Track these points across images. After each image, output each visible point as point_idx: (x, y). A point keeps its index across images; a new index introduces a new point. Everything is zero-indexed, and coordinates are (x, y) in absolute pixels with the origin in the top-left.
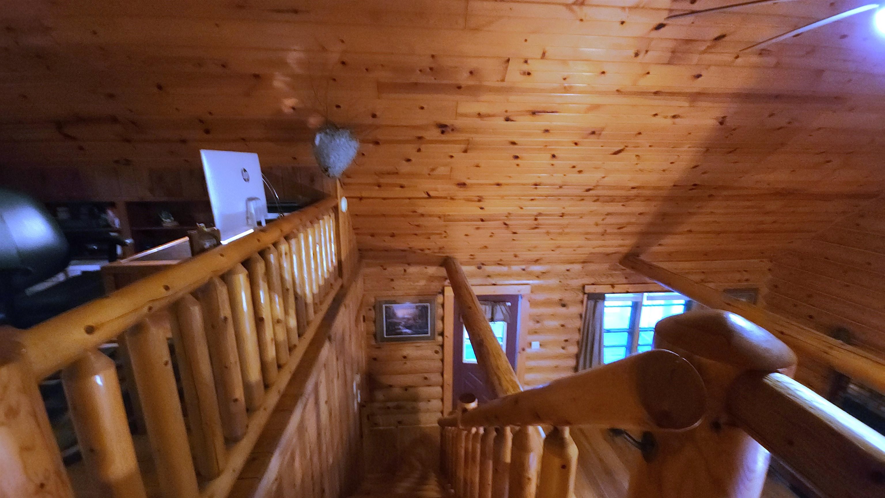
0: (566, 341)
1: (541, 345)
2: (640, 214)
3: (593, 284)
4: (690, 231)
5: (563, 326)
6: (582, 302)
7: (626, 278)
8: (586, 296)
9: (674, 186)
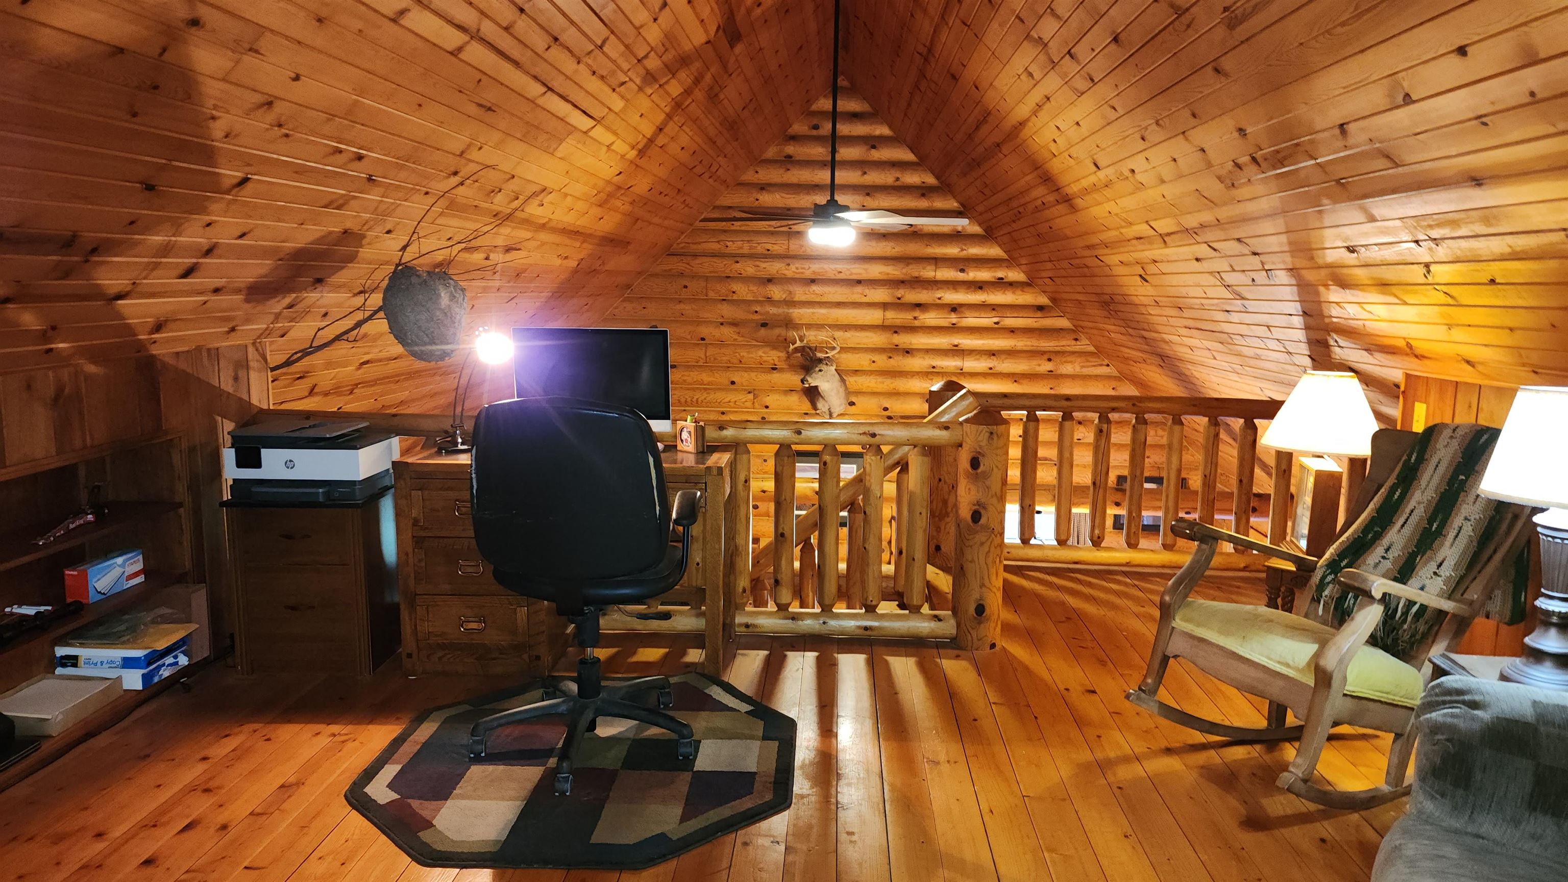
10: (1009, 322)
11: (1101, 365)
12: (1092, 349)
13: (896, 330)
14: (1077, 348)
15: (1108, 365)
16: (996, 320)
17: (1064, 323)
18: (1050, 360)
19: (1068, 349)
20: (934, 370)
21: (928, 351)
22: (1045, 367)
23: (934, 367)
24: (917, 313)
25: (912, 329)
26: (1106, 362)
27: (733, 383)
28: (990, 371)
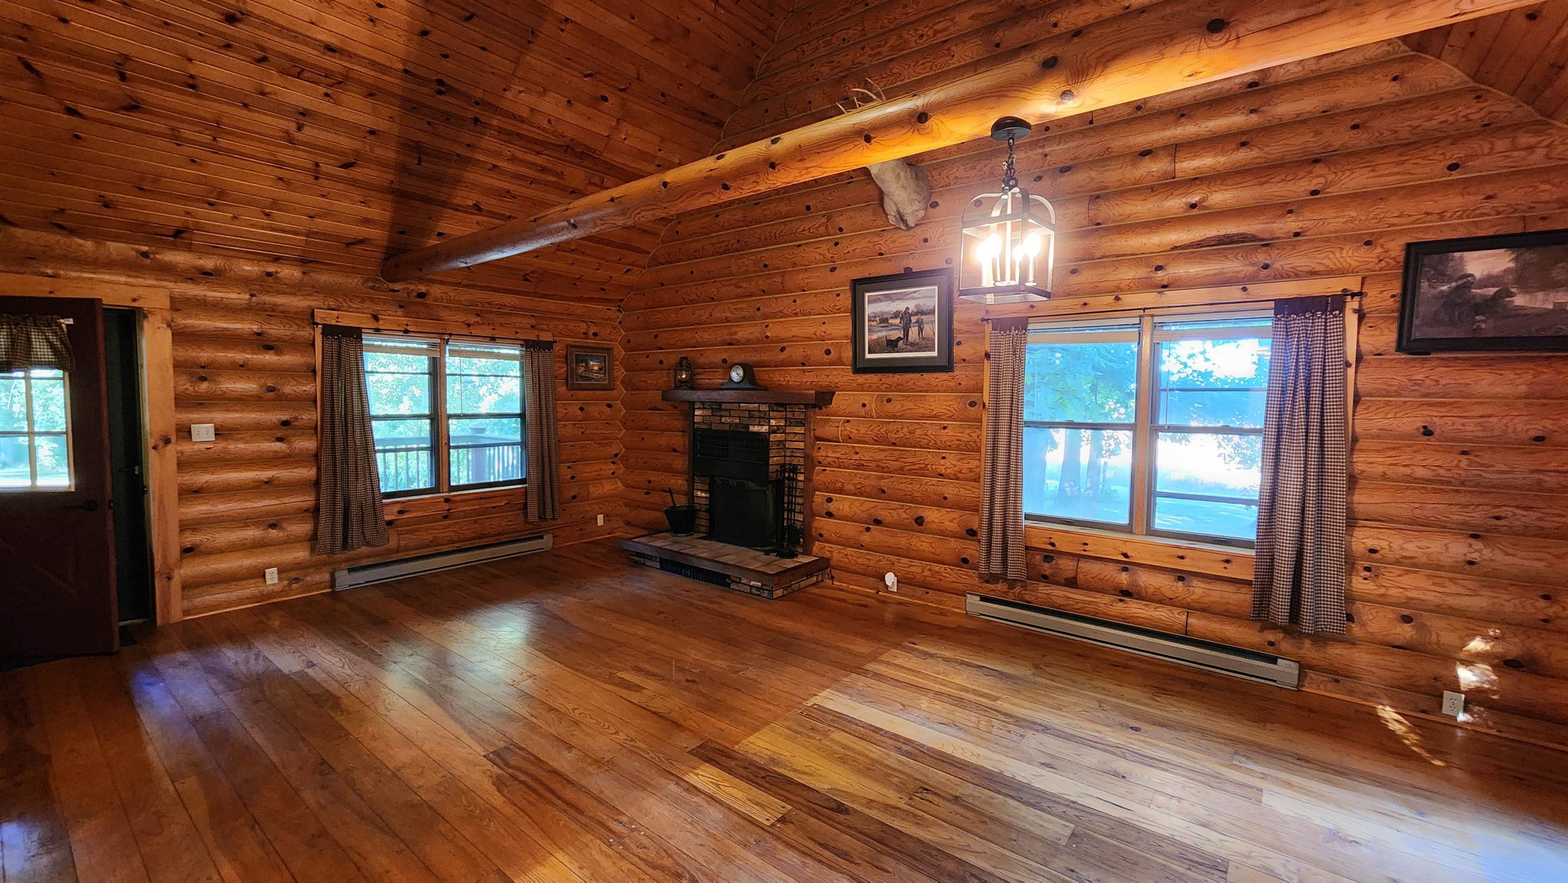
0: (285, 423)
5: (270, 391)
6: (312, 342)
8: (318, 331)
27: (808, 208)
28: (1139, 114)
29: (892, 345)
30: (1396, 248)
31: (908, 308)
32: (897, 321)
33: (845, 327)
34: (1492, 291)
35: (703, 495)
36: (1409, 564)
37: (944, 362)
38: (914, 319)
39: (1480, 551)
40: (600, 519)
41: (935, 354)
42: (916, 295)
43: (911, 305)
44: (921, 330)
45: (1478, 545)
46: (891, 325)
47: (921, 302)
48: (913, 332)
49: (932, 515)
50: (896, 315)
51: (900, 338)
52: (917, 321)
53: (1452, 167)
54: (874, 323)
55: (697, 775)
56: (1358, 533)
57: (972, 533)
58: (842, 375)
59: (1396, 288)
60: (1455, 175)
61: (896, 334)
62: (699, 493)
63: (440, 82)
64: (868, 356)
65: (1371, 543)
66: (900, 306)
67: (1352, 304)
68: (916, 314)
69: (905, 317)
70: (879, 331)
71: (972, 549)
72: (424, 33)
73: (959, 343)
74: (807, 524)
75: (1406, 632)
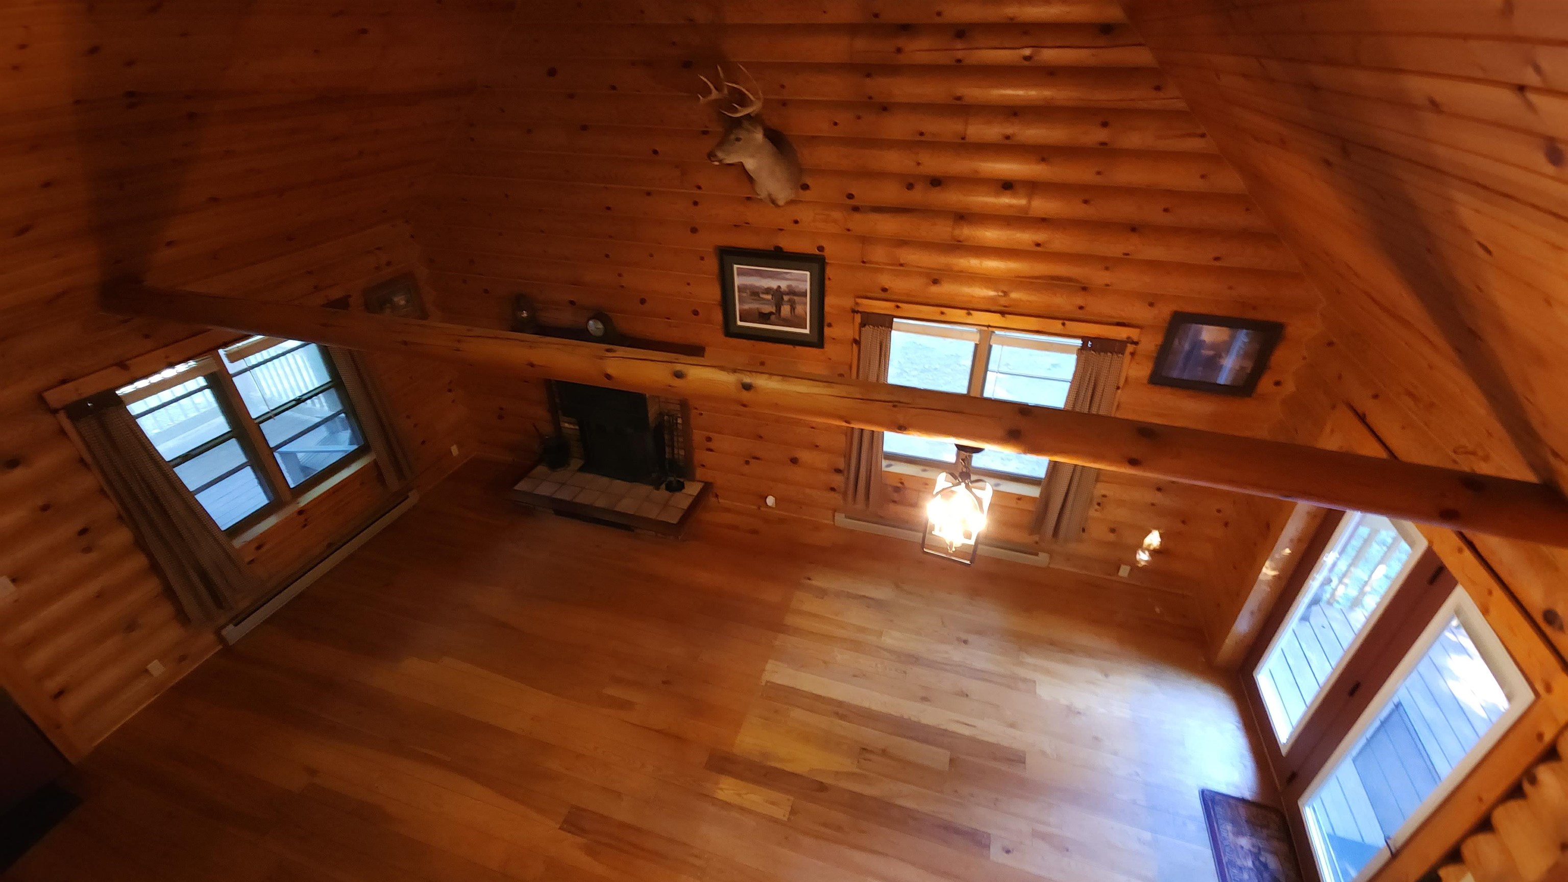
0: (83, 532)
1: (14, 581)
2: (47, 185)
3: (64, 382)
4: (214, 200)
5: (45, 508)
6: (63, 432)
7: (147, 336)
8: (62, 416)
9: (77, 102)
10: (1050, 55)
11: (1190, 135)
12: (1181, 105)
13: (868, 70)
14: (1157, 104)
15: (1203, 136)
16: (1027, 52)
17: (1142, 57)
18: (1105, 125)
19: (1144, 105)
20: (922, 138)
21: (916, 107)
22: (1095, 135)
23: (922, 134)
24: (901, 42)
25: (893, 70)
26: (1202, 130)
27: (655, 152)
28: (1007, 142)
29: (764, 317)
30: (1165, 311)
31: (779, 287)
32: (769, 297)
33: (714, 292)
34: (1211, 353)
35: (572, 426)
36: (1121, 503)
37: (815, 339)
38: (786, 298)
39: (1159, 498)
40: (455, 450)
41: (807, 331)
42: (788, 276)
43: (784, 285)
44: (793, 309)
45: (1159, 495)
46: (764, 299)
47: (794, 284)
48: (786, 310)
49: (805, 456)
50: (768, 291)
51: (771, 313)
52: (789, 301)
53: (1217, 259)
54: (744, 295)
55: (721, 789)
56: (1099, 485)
57: (838, 471)
58: (711, 335)
59: (1159, 339)
60: (1217, 264)
61: (767, 309)
62: (566, 425)
63: (130, 94)
64: (739, 323)
65: (1104, 492)
66: (773, 284)
67: (1130, 348)
68: (787, 294)
69: (778, 295)
70: (751, 303)
71: (838, 480)
72: (94, 50)
73: (830, 325)
74: (689, 458)
75: (1112, 537)
